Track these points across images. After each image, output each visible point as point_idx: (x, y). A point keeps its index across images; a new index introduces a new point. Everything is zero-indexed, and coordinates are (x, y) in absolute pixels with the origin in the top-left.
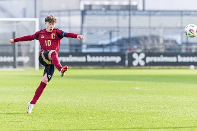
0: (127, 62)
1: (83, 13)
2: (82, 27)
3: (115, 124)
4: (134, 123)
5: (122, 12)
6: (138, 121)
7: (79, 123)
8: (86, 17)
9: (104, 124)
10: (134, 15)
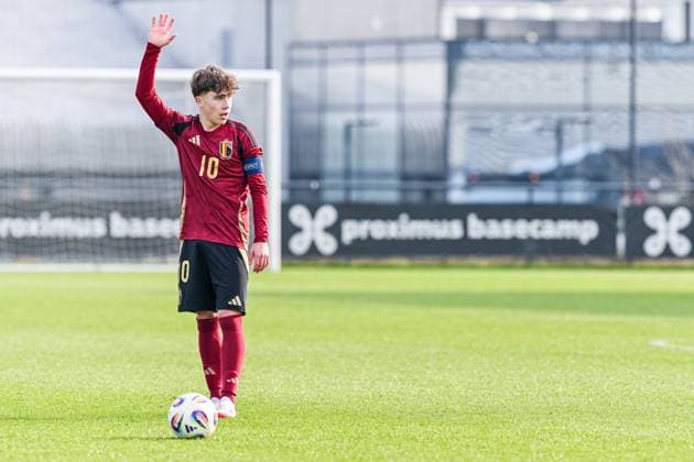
0: (621, 242)
1: (454, 51)
2: (448, 107)
5: (603, 50)
8: (465, 68)
10: (651, 58)
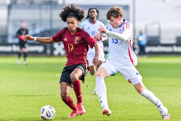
0: (49, 51)
2: (8, 20)
3: (38, 108)
4: (56, 106)
6: (58, 105)
7: (5, 107)
9: (28, 108)
